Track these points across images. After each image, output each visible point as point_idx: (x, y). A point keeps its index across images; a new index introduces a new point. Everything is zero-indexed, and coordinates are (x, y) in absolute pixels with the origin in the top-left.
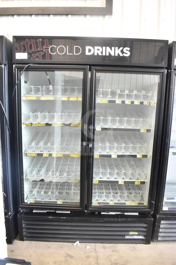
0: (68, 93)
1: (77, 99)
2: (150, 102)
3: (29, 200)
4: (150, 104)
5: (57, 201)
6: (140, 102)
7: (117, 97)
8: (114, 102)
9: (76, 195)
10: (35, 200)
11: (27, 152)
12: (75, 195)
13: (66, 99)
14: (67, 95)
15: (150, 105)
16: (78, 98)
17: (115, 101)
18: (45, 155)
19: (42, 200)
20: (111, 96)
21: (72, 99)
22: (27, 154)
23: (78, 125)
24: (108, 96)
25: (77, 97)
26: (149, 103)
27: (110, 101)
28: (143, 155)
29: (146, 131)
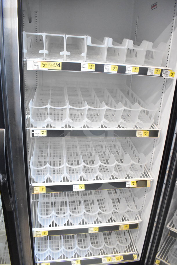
2: (162, 70)
4: (163, 75)
6: (140, 68)
7: (84, 54)
8: (77, 66)
15: (161, 75)
17: (80, 64)
20: (68, 53)
24: (61, 53)
26: (159, 73)
27: (66, 66)
28: (137, 181)
29: (148, 134)
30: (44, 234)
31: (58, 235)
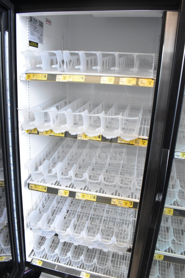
0: (116, 69)
1: (137, 83)
3: (34, 257)
5: (81, 270)
9: (116, 267)
10: (43, 260)
11: (31, 182)
12: (114, 266)
13: (112, 83)
14: (114, 72)
16: (140, 80)
18: (61, 193)
19: (56, 263)
21: (125, 81)
22: (30, 185)
23: (133, 141)
25: (138, 78)
30: (159, 258)
31: (174, 262)
